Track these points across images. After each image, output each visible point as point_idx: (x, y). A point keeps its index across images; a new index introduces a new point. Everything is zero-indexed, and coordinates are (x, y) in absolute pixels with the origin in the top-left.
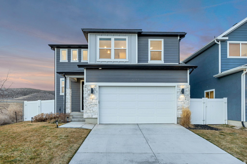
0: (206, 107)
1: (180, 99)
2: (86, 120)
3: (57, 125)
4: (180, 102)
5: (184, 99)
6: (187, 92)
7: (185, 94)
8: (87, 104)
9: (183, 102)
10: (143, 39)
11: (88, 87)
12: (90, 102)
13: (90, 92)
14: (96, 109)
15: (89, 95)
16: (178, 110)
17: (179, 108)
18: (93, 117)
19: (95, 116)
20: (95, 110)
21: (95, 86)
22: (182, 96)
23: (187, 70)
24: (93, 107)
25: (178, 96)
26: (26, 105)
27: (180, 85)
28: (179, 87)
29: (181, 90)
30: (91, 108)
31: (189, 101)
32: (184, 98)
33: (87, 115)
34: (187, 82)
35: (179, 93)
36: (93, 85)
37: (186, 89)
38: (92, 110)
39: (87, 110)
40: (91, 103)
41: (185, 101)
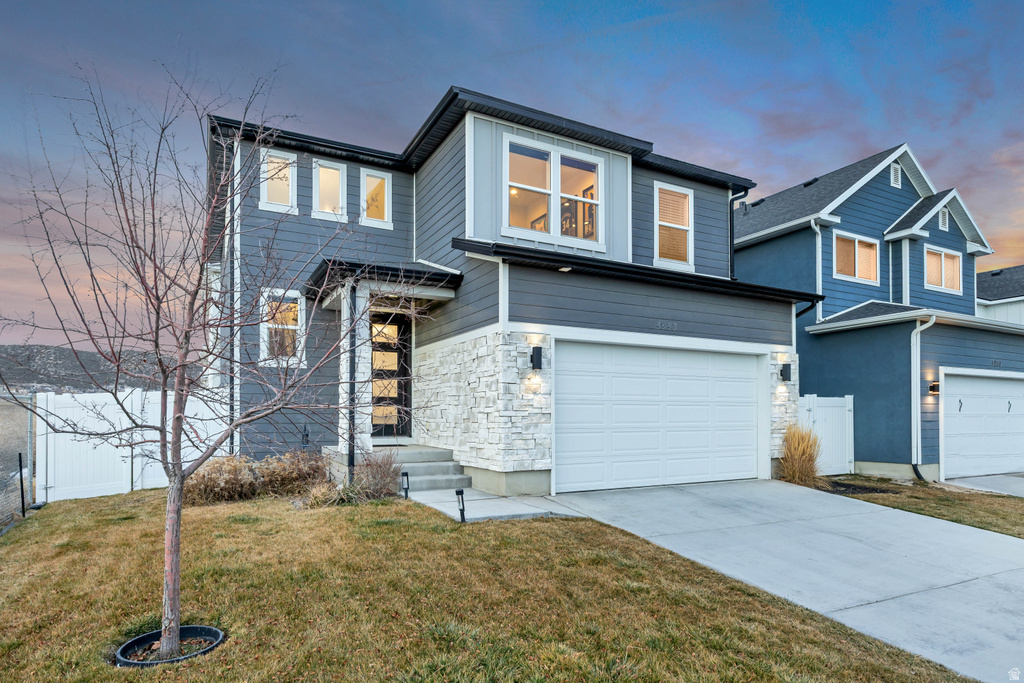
0: (814, 422)
1: (776, 398)
4: (777, 407)
5: (786, 397)
7: (790, 383)
8: (513, 413)
9: (784, 407)
11: (519, 340)
12: (526, 402)
13: (525, 363)
14: (547, 432)
15: (522, 373)
16: (772, 432)
17: (774, 426)
18: (537, 467)
19: (544, 461)
20: (544, 436)
21: (544, 340)
22: (782, 389)
23: (790, 303)
24: (536, 425)
25: (772, 386)
27: (778, 353)
28: (774, 359)
29: (781, 367)
30: (529, 431)
31: (796, 403)
32: (786, 394)
33: (515, 457)
34: (791, 345)
35: (777, 379)
37: (791, 366)
38: (531, 437)
39: (514, 436)
40: (531, 410)
41: (788, 404)
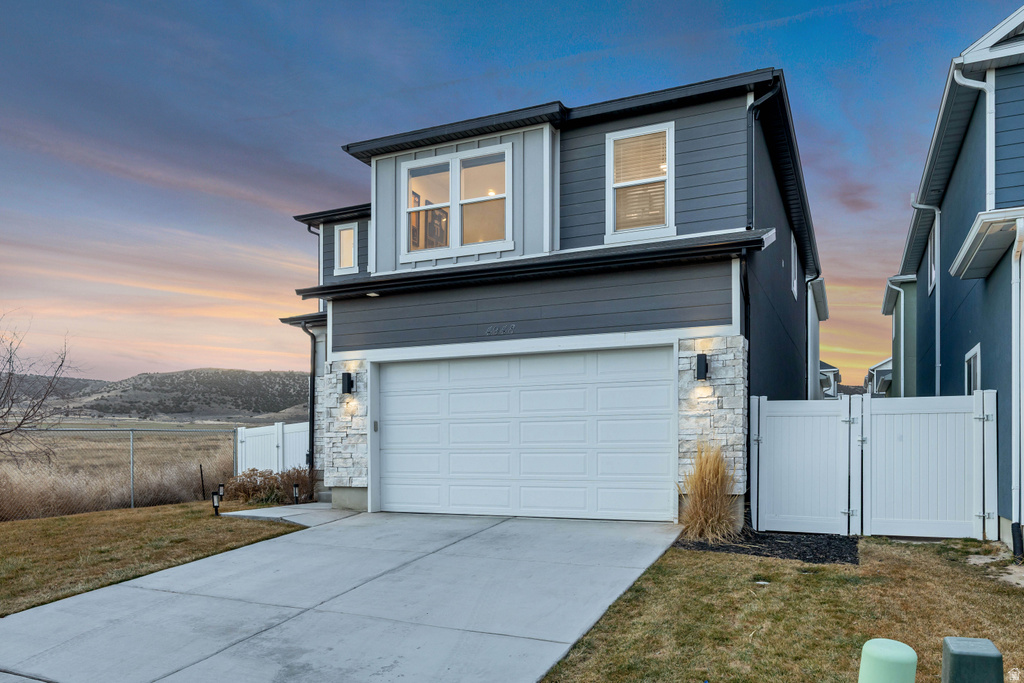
0: (863, 441)
1: (692, 406)
2: (335, 494)
3: (216, 508)
4: (693, 420)
5: (713, 403)
6: (727, 371)
7: (718, 382)
8: (333, 435)
9: (708, 419)
10: (583, 140)
12: (344, 424)
13: (338, 389)
14: (363, 451)
15: (341, 400)
16: (682, 455)
17: (686, 447)
18: (354, 484)
19: (361, 479)
20: (361, 455)
21: (361, 365)
22: (702, 392)
24: (353, 446)
25: (680, 390)
26: (242, 442)
27: (694, 339)
28: (688, 348)
29: (697, 360)
30: (348, 451)
31: (737, 411)
32: (711, 399)
33: (336, 474)
34: (730, 323)
35: (690, 376)
36: (354, 361)
37: (721, 357)
38: (349, 456)
39: (335, 455)
40: (349, 431)
41: (718, 414)
